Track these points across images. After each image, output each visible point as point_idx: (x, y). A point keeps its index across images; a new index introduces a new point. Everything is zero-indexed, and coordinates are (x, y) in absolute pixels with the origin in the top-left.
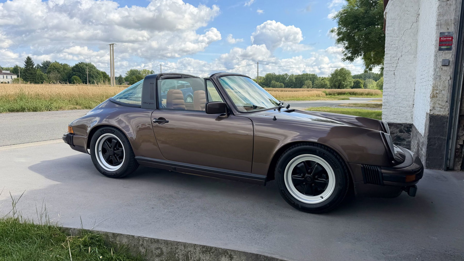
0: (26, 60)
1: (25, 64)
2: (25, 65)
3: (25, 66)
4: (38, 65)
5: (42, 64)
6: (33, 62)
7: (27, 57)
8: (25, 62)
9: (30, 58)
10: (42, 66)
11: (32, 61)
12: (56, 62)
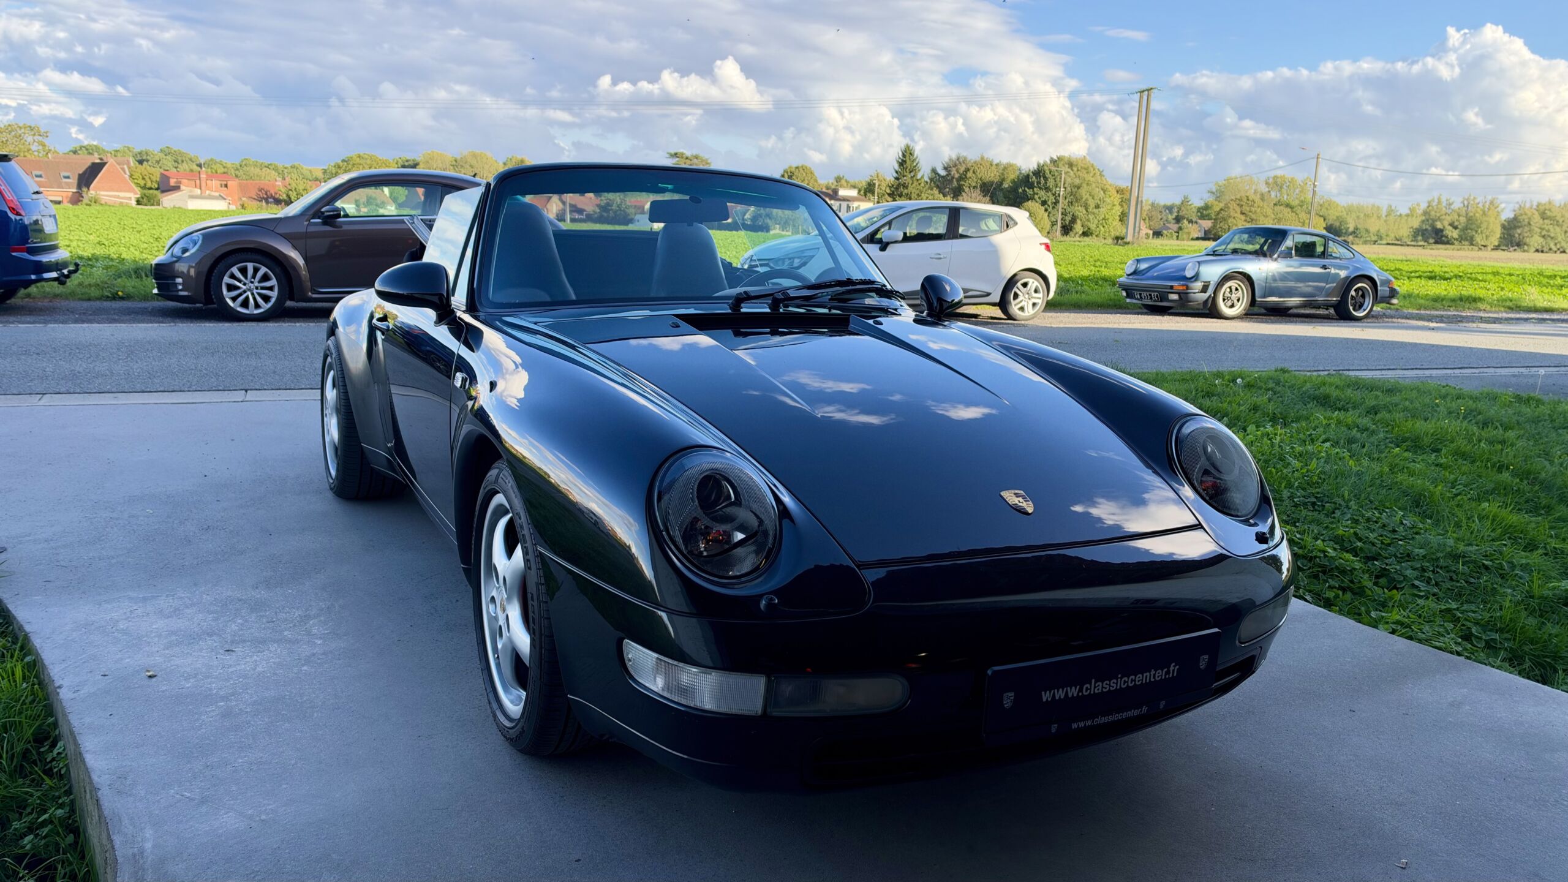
0: (901, 154)
1: (897, 167)
2: (897, 172)
3: (895, 175)
4: (934, 171)
5: (945, 168)
6: (917, 160)
7: (903, 149)
8: (898, 162)
9: (911, 148)
10: (943, 173)
11: (917, 157)
12: (982, 158)
